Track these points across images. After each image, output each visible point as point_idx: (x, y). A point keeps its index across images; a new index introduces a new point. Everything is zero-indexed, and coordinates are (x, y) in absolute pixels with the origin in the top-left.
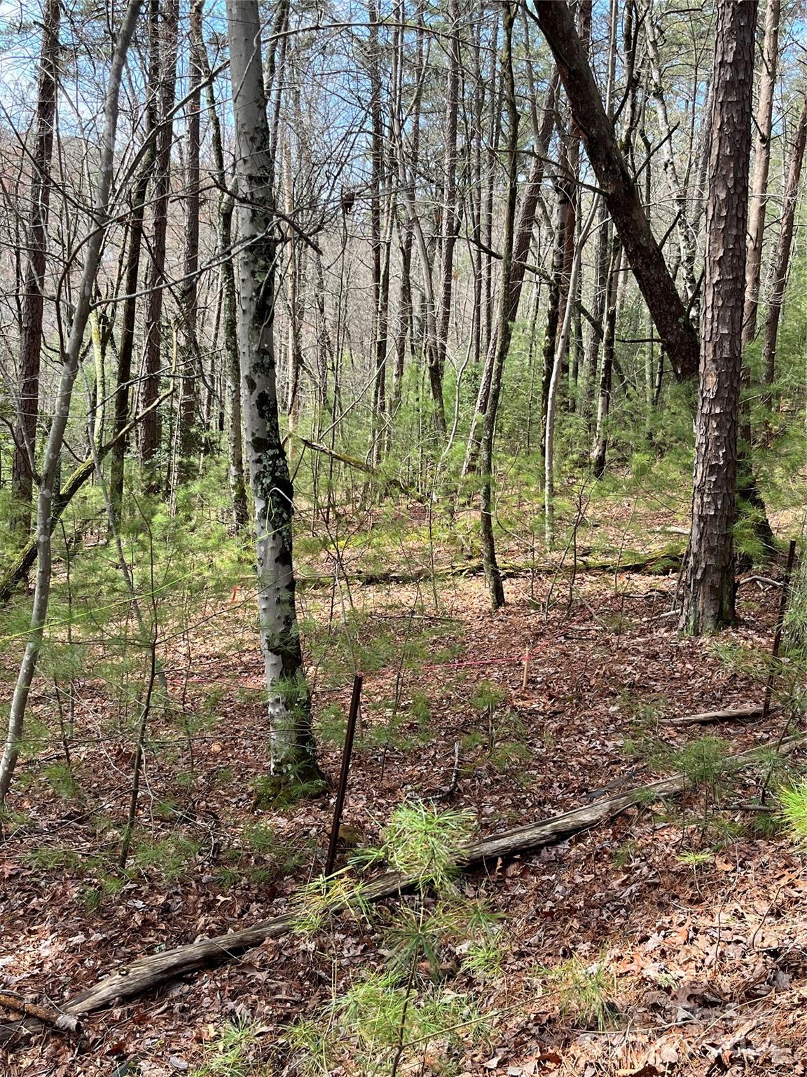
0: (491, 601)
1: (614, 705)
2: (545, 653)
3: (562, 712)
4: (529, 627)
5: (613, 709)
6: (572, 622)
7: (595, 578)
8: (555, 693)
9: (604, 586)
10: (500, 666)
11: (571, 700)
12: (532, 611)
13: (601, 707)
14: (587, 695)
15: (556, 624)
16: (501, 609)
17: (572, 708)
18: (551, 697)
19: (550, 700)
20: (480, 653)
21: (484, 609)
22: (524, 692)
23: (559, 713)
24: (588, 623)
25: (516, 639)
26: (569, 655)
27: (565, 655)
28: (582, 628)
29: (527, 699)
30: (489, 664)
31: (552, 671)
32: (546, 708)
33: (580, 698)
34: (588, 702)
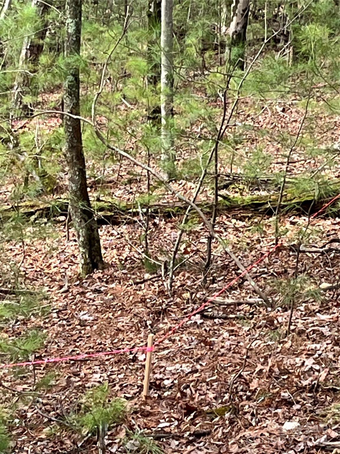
0: (80, 260)
1: (290, 418)
2: (174, 341)
3: (209, 433)
4: (143, 301)
5: (289, 426)
6: (211, 292)
7: (241, 224)
8: (194, 404)
9: (256, 236)
10: (102, 363)
11: (221, 413)
12: (147, 276)
13: (271, 424)
14: (247, 406)
15: (187, 295)
16: (97, 274)
17: (224, 426)
18: (189, 410)
19: (187, 414)
20: (68, 344)
21: (69, 273)
22: (145, 404)
23: (204, 434)
24: (237, 292)
25: (124, 321)
26: (211, 344)
27: (206, 343)
28: (229, 301)
29: (149, 414)
30: (84, 361)
31: (186, 368)
32: (183, 427)
33: (236, 411)
34: (248, 416)
